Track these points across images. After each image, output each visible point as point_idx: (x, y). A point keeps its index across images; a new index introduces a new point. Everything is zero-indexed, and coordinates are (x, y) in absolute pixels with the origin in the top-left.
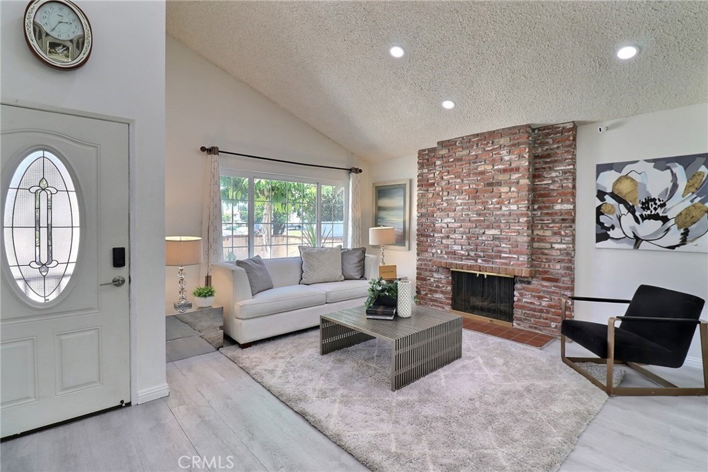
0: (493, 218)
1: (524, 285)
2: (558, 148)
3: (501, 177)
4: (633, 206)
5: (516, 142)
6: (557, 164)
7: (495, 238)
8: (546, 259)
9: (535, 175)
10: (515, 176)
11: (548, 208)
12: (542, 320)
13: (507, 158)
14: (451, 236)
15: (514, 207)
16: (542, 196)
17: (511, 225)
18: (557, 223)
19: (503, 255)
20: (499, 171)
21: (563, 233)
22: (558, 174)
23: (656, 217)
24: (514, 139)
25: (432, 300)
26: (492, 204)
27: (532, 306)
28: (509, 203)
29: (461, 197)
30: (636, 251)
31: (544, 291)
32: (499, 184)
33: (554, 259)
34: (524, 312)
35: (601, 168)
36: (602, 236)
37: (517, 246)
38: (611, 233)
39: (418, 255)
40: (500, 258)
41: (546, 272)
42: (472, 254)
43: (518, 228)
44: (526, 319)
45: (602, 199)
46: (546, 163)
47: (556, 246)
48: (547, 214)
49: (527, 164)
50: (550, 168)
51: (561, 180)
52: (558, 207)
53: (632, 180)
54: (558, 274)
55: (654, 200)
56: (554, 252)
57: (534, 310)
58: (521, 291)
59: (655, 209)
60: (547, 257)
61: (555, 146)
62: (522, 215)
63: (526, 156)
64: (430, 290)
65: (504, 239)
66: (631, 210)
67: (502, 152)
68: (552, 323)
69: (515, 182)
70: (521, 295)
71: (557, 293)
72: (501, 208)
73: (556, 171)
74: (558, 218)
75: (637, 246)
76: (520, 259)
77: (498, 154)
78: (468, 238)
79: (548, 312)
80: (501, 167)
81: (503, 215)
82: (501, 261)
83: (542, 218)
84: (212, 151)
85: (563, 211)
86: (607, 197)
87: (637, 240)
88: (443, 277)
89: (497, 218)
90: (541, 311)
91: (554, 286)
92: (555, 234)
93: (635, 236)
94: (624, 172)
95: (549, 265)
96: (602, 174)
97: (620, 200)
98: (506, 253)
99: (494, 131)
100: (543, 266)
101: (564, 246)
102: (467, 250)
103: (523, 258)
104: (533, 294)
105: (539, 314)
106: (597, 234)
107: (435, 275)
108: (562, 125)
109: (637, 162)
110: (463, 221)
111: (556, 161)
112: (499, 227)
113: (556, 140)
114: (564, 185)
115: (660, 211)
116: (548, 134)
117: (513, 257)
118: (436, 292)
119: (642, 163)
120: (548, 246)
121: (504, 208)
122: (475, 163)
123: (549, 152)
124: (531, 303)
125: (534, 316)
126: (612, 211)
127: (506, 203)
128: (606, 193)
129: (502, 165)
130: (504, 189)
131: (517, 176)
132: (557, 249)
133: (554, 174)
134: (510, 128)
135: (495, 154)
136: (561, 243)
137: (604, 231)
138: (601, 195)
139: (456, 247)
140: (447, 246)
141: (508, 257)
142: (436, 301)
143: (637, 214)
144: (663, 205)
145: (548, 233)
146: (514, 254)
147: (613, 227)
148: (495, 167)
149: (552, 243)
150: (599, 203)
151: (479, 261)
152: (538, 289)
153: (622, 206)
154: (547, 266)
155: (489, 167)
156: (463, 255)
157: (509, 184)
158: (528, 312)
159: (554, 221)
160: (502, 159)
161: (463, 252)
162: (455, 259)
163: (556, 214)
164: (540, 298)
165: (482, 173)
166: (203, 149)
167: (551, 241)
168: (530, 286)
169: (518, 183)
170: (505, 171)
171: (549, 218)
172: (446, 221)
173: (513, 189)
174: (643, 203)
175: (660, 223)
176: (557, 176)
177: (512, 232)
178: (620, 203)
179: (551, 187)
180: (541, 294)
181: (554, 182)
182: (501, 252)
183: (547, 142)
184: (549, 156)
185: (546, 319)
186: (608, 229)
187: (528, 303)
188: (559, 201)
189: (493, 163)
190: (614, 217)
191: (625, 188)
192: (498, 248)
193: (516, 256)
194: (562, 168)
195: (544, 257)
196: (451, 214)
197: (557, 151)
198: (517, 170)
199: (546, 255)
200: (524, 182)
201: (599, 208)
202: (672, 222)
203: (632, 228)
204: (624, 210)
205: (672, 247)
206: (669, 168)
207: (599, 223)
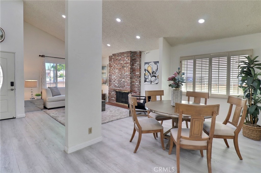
0: (123, 76)
2: (137, 58)
3: (125, 65)
6: (137, 62)
7: (124, 82)
9: (132, 65)
10: (128, 65)
11: (135, 73)
14: (115, 81)
15: (127, 73)
16: (134, 70)
19: (125, 86)
23: (154, 76)
24: (127, 55)
25: (112, 100)
26: (123, 72)
29: (117, 70)
30: (151, 85)
33: (136, 87)
35: (146, 63)
36: (145, 81)
37: (128, 84)
38: (147, 80)
39: (109, 87)
40: (125, 87)
41: (134, 90)
42: (119, 86)
43: (128, 79)
45: (145, 72)
46: (135, 61)
47: (136, 84)
48: (135, 75)
49: (130, 62)
50: (135, 63)
52: (137, 73)
54: (136, 91)
55: (154, 72)
56: (136, 85)
62: (129, 75)
63: (130, 59)
64: (111, 97)
72: (125, 73)
74: (137, 76)
75: (151, 84)
77: (124, 58)
78: (119, 82)
81: (125, 75)
84: (43, 56)
86: (146, 71)
87: (151, 82)
88: (114, 93)
91: (136, 94)
92: (136, 80)
93: (151, 81)
94: (149, 64)
96: (145, 65)
99: (124, 52)
101: (138, 84)
102: (118, 85)
103: (129, 87)
107: (113, 93)
108: (137, 52)
109: (151, 62)
110: (117, 77)
112: (124, 79)
114: (138, 67)
115: (155, 75)
116: (135, 54)
117: (127, 87)
118: (113, 97)
119: (152, 62)
120: (135, 84)
122: (120, 61)
123: (135, 59)
128: (146, 70)
130: (126, 68)
133: (136, 65)
134: (127, 52)
138: (145, 70)
139: (116, 84)
140: (114, 84)
142: (113, 100)
143: (151, 75)
144: (155, 73)
145: (135, 80)
147: (147, 79)
149: (135, 83)
151: (121, 88)
155: (123, 62)
156: (117, 87)
159: (136, 77)
160: (125, 60)
161: (117, 86)
162: (116, 88)
165: (121, 64)
166: (40, 56)
169: (128, 67)
170: (126, 63)
172: (114, 77)
174: (152, 73)
175: (155, 77)
178: (148, 72)
179: (136, 68)
182: (125, 85)
183: (135, 56)
184: (135, 60)
186: (146, 79)
190: (147, 76)
191: (149, 69)
196: (115, 75)
198: (128, 63)
199: (134, 86)
200: (130, 66)
201: (145, 74)
202: (157, 77)
203: (150, 79)
204: (149, 74)
205: (157, 84)
206: (156, 64)
207: (145, 77)
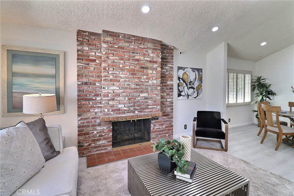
0: (144, 87)
1: (155, 121)
2: (168, 56)
3: (149, 65)
4: (187, 84)
5: (156, 48)
6: (168, 63)
7: (146, 98)
8: (165, 106)
10: (155, 66)
11: (165, 83)
12: (163, 135)
13: (152, 55)
14: (116, 98)
15: (155, 82)
16: (163, 77)
17: (153, 91)
18: (168, 90)
19: (150, 107)
20: (147, 61)
21: (170, 94)
22: (168, 68)
24: (155, 46)
25: (95, 147)
26: (143, 79)
27: (159, 130)
28: (152, 79)
29: (124, 73)
30: (188, 100)
31: (164, 121)
32: (147, 68)
33: (168, 106)
34: (156, 134)
35: (180, 68)
36: (179, 95)
37: (156, 101)
38: (182, 94)
40: (148, 108)
41: (165, 112)
42: (132, 109)
43: (156, 92)
44: (157, 137)
45: (179, 81)
46: (164, 62)
47: (168, 100)
48: (165, 85)
49: (160, 60)
50: (165, 64)
51: (169, 71)
52: (169, 83)
53: (187, 74)
54: (169, 112)
55: (192, 82)
56: (168, 103)
57: (160, 131)
58: (154, 124)
59: (192, 85)
60: (165, 105)
61: (168, 55)
62: (158, 86)
63: (160, 57)
64: (94, 140)
65: (150, 98)
66: (187, 85)
67: (149, 51)
68: (167, 135)
69: (155, 69)
70: (154, 126)
71: (168, 121)
72: (148, 82)
73: (168, 66)
74: (169, 87)
75: (188, 98)
76: (158, 108)
77: (147, 51)
78: (129, 99)
79: (165, 130)
80: (148, 59)
81: (150, 86)
82: (148, 110)
83: (163, 87)
85: (170, 85)
86: (181, 80)
87: (188, 95)
88: (105, 128)
89: (146, 87)
90: (163, 131)
91: (167, 118)
92: (168, 94)
93: (188, 94)
94: (185, 71)
95: (166, 109)
96: (179, 71)
98: (150, 105)
99: (145, 38)
100: (163, 110)
101: (171, 100)
102: (128, 107)
104: (159, 124)
105: (162, 132)
106: (178, 94)
107: (99, 128)
108: (170, 46)
110: (126, 88)
111: (168, 62)
112: (147, 92)
113: (168, 52)
114: (171, 73)
115: (193, 86)
116: (165, 49)
117: (154, 108)
118: (100, 140)
119: (189, 68)
120: (165, 100)
121: (150, 82)
122: (133, 53)
123: (165, 57)
124: (159, 128)
125: (160, 134)
127: (151, 79)
128: (180, 78)
129: (149, 58)
130: (150, 72)
131: (156, 65)
132: (168, 101)
133: (167, 68)
134: (153, 39)
135: (145, 51)
136: (170, 98)
137: (180, 93)
138: (179, 78)
139: (120, 106)
140: (112, 106)
141: (152, 108)
142: (100, 146)
143: (188, 86)
144: (193, 84)
145: (165, 94)
146: (155, 105)
147: (182, 91)
148: (145, 59)
150: (178, 82)
151: (136, 112)
152: (161, 121)
153: (184, 83)
154: (165, 109)
155: (142, 58)
156: (126, 110)
157: (153, 69)
158: (157, 133)
159: (167, 89)
160: (149, 55)
161: (126, 109)
162: (119, 113)
163: (168, 85)
164: (162, 125)
165: (138, 60)
167: (166, 98)
168: (158, 120)
169: (156, 69)
170: (150, 62)
171: (166, 87)
172: (112, 88)
173: (154, 72)
174: (189, 83)
175: (193, 89)
176: (168, 69)
177: (153, 95)
178: (184, 82)
179: (166, 73)
180: (162, 123)
181: (167, 71)
182: (148, 105)
183: (164, 52)
184: (165, 59)
185: (165, 134)
186: (181, 92)
187: (157, 129)
188: (169, 80)
189: (144, 55)
190: (182, 87)
191: (185, 77)
192: (147, 104)
193: (156, 107)
194: (170, 65)
195: (164, 105)
196: (118, 84)
197: (168, 57)
198: (156, 62)
199: (164, 104)
200: (159, 69)
201: (178, 84)
202: (195, 89)
203: (187, 91)
204: (185, 85)
205: (195, 98)
206: (195, 72)
207: (179, 90)
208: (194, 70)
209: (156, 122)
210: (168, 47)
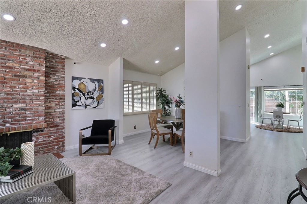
0: (20, 97)
1: (39, 133)
2: (58, 65)
3: (27, 73)
4: (85, 94)
5: (37, 56)
6: (57, 73)
7: (21, 109)
8: (52, 117)
9: (47, 75)
10: (36, 74)
11: (53, 92)
12: (50, 147)
13: (32, 63)
15: (36, 91)
16: (49, 86)
17: (34, 101)
18: (58, 100)
19: (28, 118)
20: (25, 69)
21: (60, 104)
22: (58, 77)
23: (91, 98)
24: (36, 54)
26: (19, 88)
27: (44, 142)
28: (32, 89)
30: (86, 110)
31: (51, 133)
32: (25, 77)
33: (56, 117)
34: (39, 147)
35: (74, 78)
36: (74, 105)
37: (38, 112)
38: (78, 103)
40: (26, 120)
41: (52, 123)
43: (38, 102)
44: (41, 150)
45: (75, 91)
46: (52, 71)
47: (57, 110)
48: (53, 95)
49: (44, 69)
50: (54, 73)
51: (59, 81)
52: (58, 92)
53: (84, 84)
54: (58, 123)
55: (90, 92)
56: (56, 114)
57: (46, 144)
58: (37, 137)
59: (91, 95)
60: (53, 116)
61: (57, 64)
62: (41, 96)
63: (44, 65)
65: (28, 109)
66: (84, 95)
67: (27, 59)
68: (56, 147)
69: (36, 78)
70: (37, 138)
71: (58, 132)
72: (26, 91)
73: (57, 76)
74: (58, 97)
75: (86, 108)
76: (40, 119)
77: (24, 59)
79: (53, 142)
80: (26, 67)
81: (29, 95)
82: (26, 122)
83: (50, 97)
85: (60, 95)
86: (76, 90)
87: (86, 105)
89: (23, 97)
90: (50, 143)
91: (56, 129)
92: (57, 105)
93: (85, 104)
94: (82, 81)
95: (54, 120)
96: (74, 81)
97: (81, 91)
98: (30, 117)
99: (21, 45)
100: (50, 121)
101: (61, 110)
103: (42, 118)
104: (45, 136)
105: (49, 145)
106: (72, 104)
108: (60, 56)
109: (86, 78)
111: (57, 71)
112: (25, 102)
113: (57, 61)
114: (61, 83)
115: (92, 96)
116: (53, 58)
117: (35, 119)
119: (87, 79)
120: (53, 111)
121: (28, 91)
123: (53, 66)
124: (44, 141)
125: (46, 147)
126: (78, 95)
127: (31, 88)
128: (76, 88)
129: (27, 66)
130: (29, 80)
131: (38, 74)
132: (58, 112)
133: (56, 77)
134: (33, 47)
135: (22, 59)
136: (60, 109)
137: (75, 103)
138: (74, 88)
141: (31, 119)
143: (86, 96)
144: (93, 94)
145: (53, 105)
146: (36, 117)
147: (78, 101)
148: (22, 67)
149: (55, 109)
150: (73, 92)
151: (7, 125)
152: (48, 133)
153: (81, 93)
154: (53, 120)
155: (17, 66)
157: (33, 78)
158: (42, 146)
159: (56, 99)
160: (27, 63)
163: (57, 95)
164: (49, 137)
165: (10, 67)
167: (55, 108)
168: (43, 132)
169: (38, 78)
170: (29, 70)
171: (54, 97)
173: (35, 81)
174: (87, 93)
176: (57, 78)
177: (34, 105)
178: (80, 92)
179: (55, 83)
180: (49, 135)
181: (56, 80)
182: (26, 117)
183: (52, 61)
184: (53, 68)
185: (53, 146)
186: (77, 102)
187: (42, 141)
188: (59, 90)
189: (20, 63)
190: (78, 97)
191: (82, 87)
192: (24, 115)
193: (38, 118)
194: (60, 75)
195: (51, 116)
197: (57, 67)
198: (38, 71)
200: (43, 78)
201: (73, 94)
202: (95, 99)
203: (84, 101)
204: (82, 95)
205: (95, 107)
206: (94, 82)
207: (73, 99)
208: (93, 80)
209: (39, 135)
210: (57, 56)
